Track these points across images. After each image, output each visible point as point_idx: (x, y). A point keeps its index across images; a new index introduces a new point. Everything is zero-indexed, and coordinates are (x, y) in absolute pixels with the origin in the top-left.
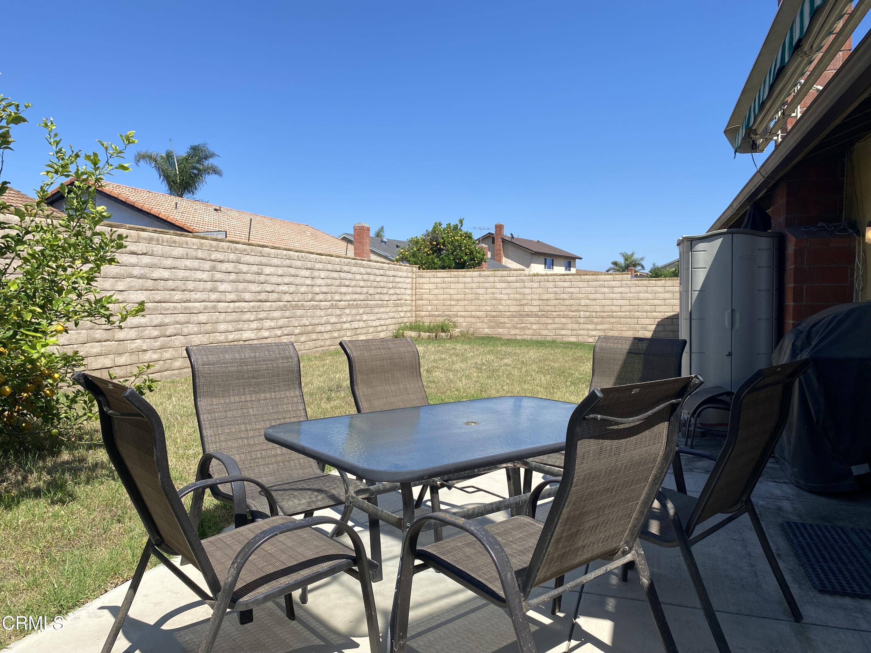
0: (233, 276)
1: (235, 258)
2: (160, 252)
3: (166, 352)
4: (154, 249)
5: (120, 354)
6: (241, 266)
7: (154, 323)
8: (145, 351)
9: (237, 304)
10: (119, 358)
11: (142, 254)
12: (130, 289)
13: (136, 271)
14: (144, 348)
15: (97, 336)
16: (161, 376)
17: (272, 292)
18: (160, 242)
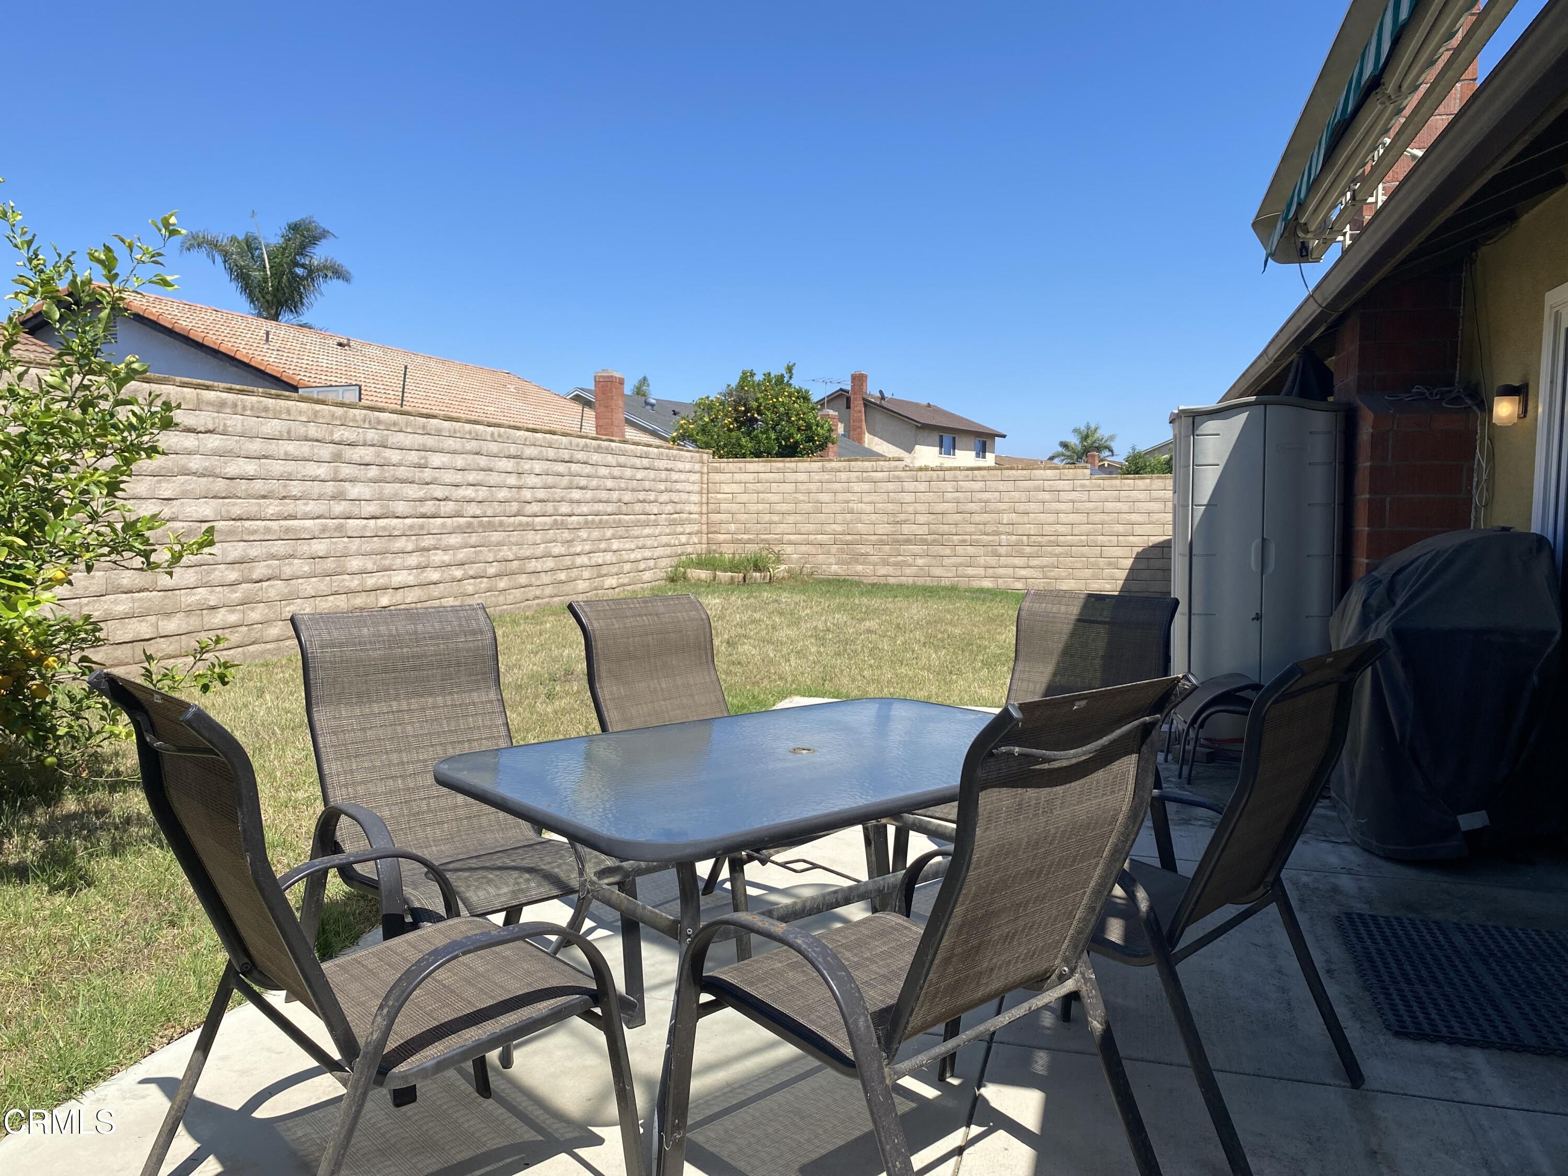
0: (373, 472)
1: (377, 437)
2: (239, 429)
3: (253, 609)
4: (229, 423)
5: (168, 615)
6: (388, 453)
7: (229, 559)
8: (213, 608)
9: (381, 522)
10: (166, 622)
11: (206, 432)
12: (184, 495)
13: (195, 463)
14: (212, 603)
15: (125, 581)
16: (244, 654)
17: (446, 499)
18: (239, 410)
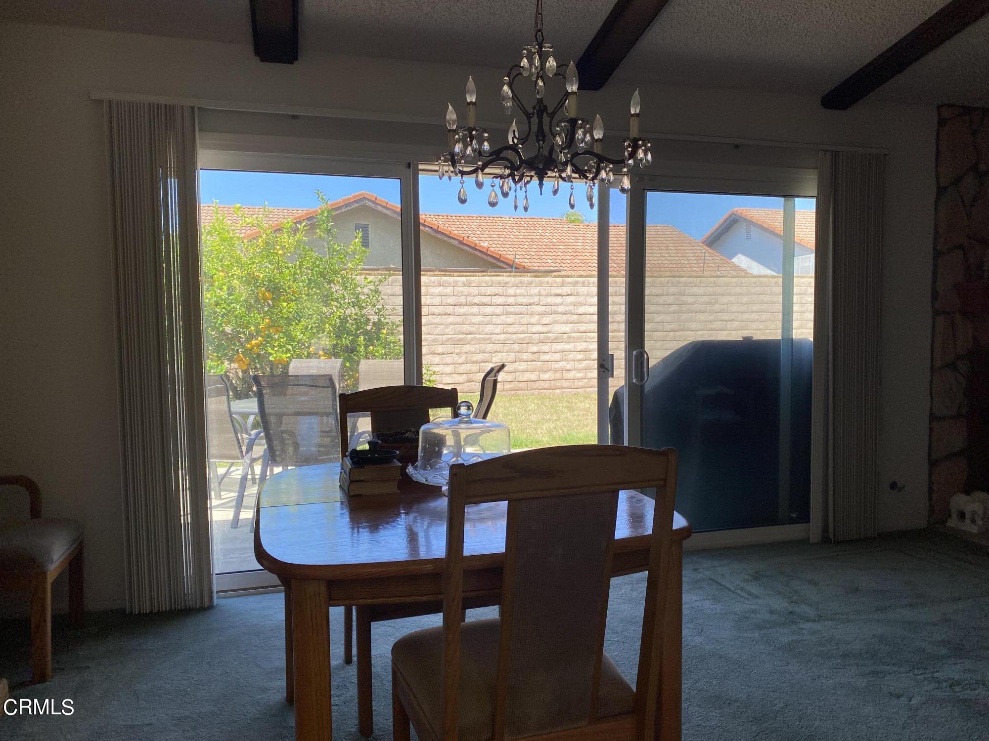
0: (673, 308)
1: (676, 290)
2: (586, 292)
3: (591, 372)
4: (580, 290)
5: (546, 372)
6: (684, 298)
7: (578, 350)
8: (569, 370)
9: (678, 333)
10: (543, 375)
11: (567, 295)
12: (555, 322)
13: (560, 309)
14: (568, 368)
15: (524, 357)
16: (585, 391)
18: (586, 284)
